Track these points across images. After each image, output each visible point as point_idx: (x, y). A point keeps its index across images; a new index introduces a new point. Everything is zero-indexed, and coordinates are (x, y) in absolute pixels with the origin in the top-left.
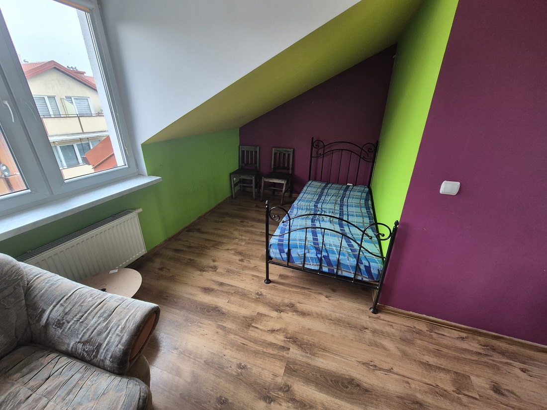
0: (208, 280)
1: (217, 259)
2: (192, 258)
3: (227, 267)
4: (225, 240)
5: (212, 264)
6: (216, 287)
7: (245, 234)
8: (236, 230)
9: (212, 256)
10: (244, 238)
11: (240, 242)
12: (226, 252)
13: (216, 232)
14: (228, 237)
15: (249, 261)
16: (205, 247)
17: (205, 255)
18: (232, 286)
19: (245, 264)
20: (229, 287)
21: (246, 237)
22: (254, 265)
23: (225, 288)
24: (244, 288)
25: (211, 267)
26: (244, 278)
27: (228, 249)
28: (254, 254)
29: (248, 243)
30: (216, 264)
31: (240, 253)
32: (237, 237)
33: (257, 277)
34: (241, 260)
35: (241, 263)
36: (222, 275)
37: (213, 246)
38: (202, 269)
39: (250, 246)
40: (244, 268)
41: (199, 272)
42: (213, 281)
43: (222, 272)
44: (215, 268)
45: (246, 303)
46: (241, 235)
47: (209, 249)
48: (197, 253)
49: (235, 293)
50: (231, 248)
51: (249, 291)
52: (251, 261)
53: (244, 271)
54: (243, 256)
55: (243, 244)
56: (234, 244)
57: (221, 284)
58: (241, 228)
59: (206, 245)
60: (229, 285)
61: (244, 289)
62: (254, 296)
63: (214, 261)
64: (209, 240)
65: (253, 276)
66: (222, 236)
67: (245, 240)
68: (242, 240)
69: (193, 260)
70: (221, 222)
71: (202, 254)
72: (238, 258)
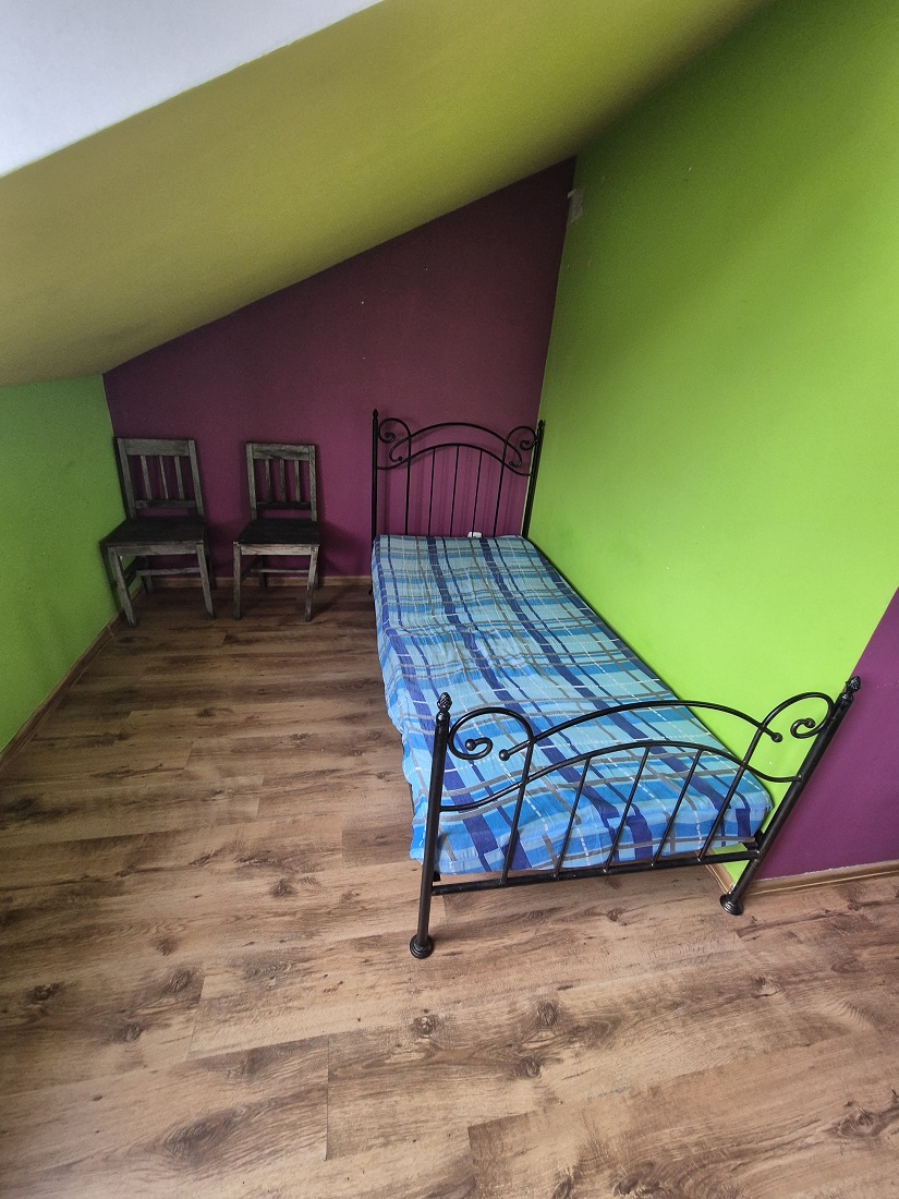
0: (180, 1073)
1: (178, 931)
2: (46, 980)
3: (239, 948)
4: (173, 819)
5: (164, 967)
6: (236, 1096)
7: (239, 764)
8: (197, 754)
9: (144, 926)
10: (243, 780)
11: (239, 808)
12: (202, 875)
13: (116, 790)
14: (180, 799)
15: (312, 881)
16: (94, 889)
17: (109, 929)
18: (303, 1046)
19: (303, 900)
20: (294, 1063)
21: (251, 775)
22: (339, 894)
23: (283, 1078)
24: (353, 1026)
25: (167, 990)
26: (334, 976)
27: (204, 859)
28: (314, 839)
29: (270, 800)
30: (181, 957)
31: (261, 859)
32: (217, 786)
33: (375, 942)
34: (282, 891)
35: (285, 904)
36: (235, 1007)
37: (131, 868)
38: (126, 1024)
39: (282, 809)
40: (311, 921)
41: (114, 1053)
42: (210, 1064)
43: (230, 988)
44: (185, 985)
45: (402, 1103)
46: (229, 773)
47: (117, 890)
48: (63, 940)
49: (332, 1077)
50: (214, 844)
51: (383, 1033)
52: (320, 876)
53: (316, 941)
54: (279, 865)
55: (252, 808)
56: (220, 822)
57: (255, 1062)
58: (214, 742)
59: (94, 873)
60: (289, 1048)
61: (360, 1033)
62: (410, 1050)
63: (167, 946)
64: (97, 843)
65: (361, 944)
66: (151, 802)
67: (253, 789)
68: (238, 793)
69: (56, 987)
70: (122, 737)
71: (90, 931)
72: (260, 884)
